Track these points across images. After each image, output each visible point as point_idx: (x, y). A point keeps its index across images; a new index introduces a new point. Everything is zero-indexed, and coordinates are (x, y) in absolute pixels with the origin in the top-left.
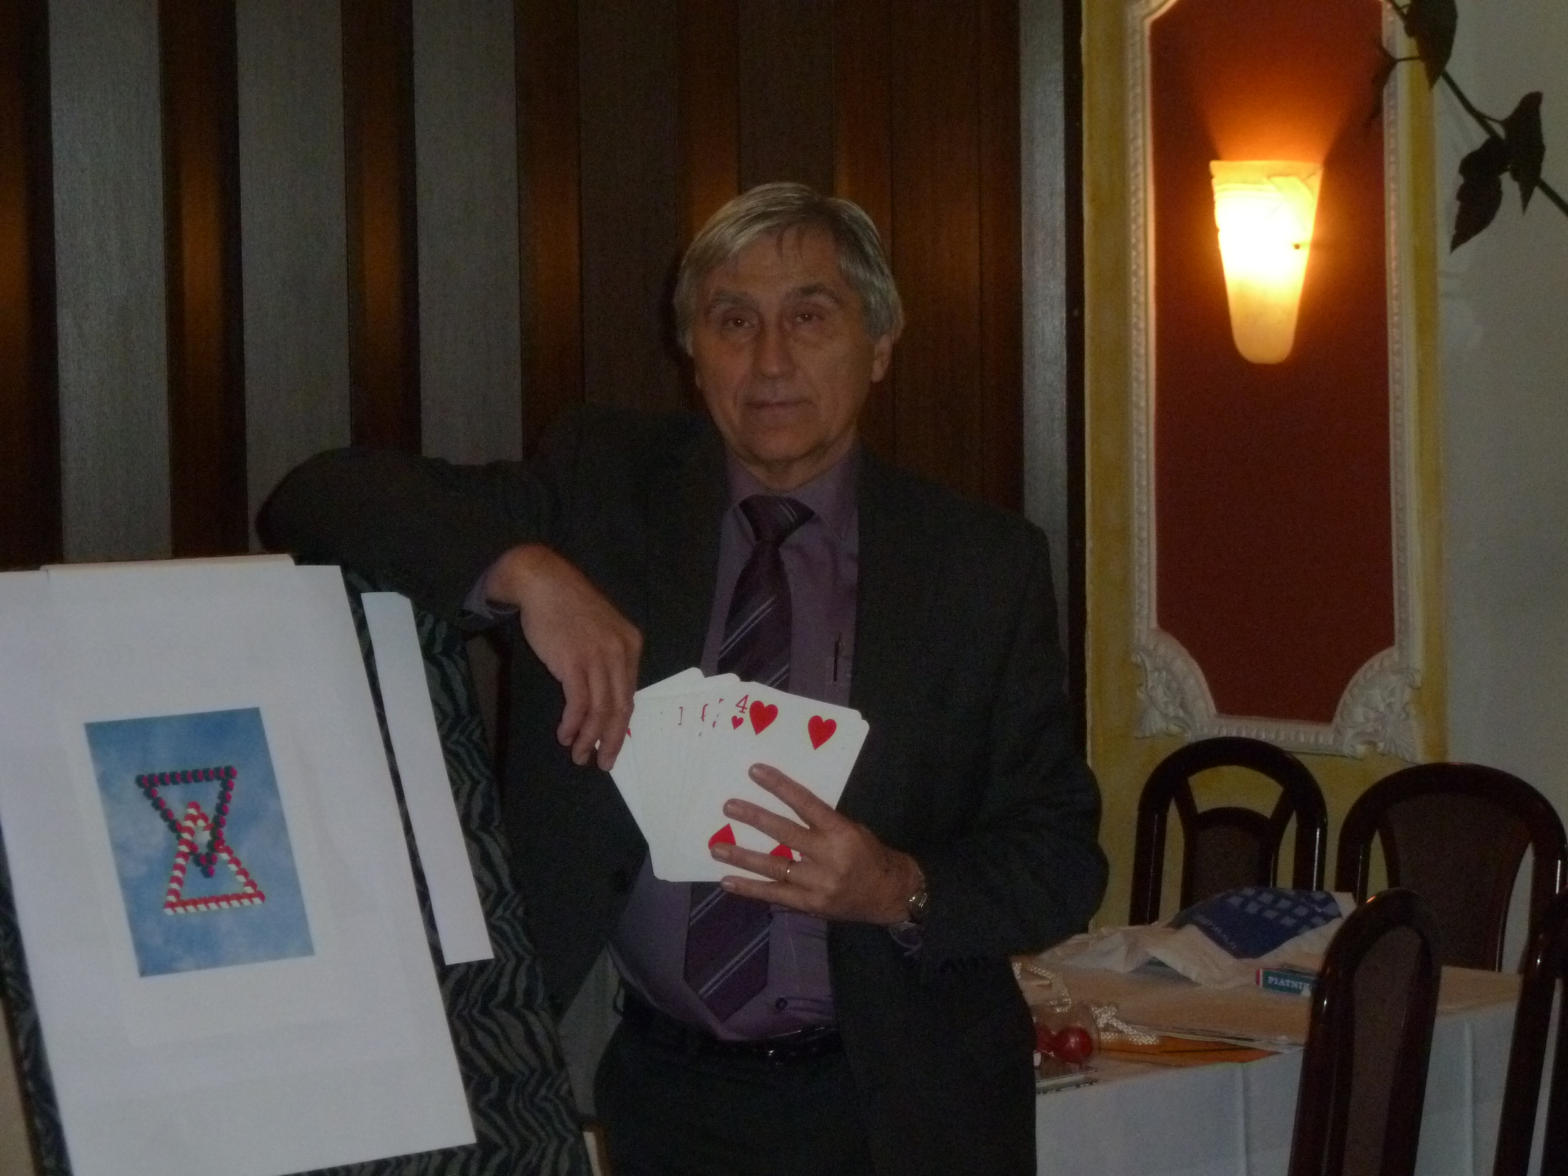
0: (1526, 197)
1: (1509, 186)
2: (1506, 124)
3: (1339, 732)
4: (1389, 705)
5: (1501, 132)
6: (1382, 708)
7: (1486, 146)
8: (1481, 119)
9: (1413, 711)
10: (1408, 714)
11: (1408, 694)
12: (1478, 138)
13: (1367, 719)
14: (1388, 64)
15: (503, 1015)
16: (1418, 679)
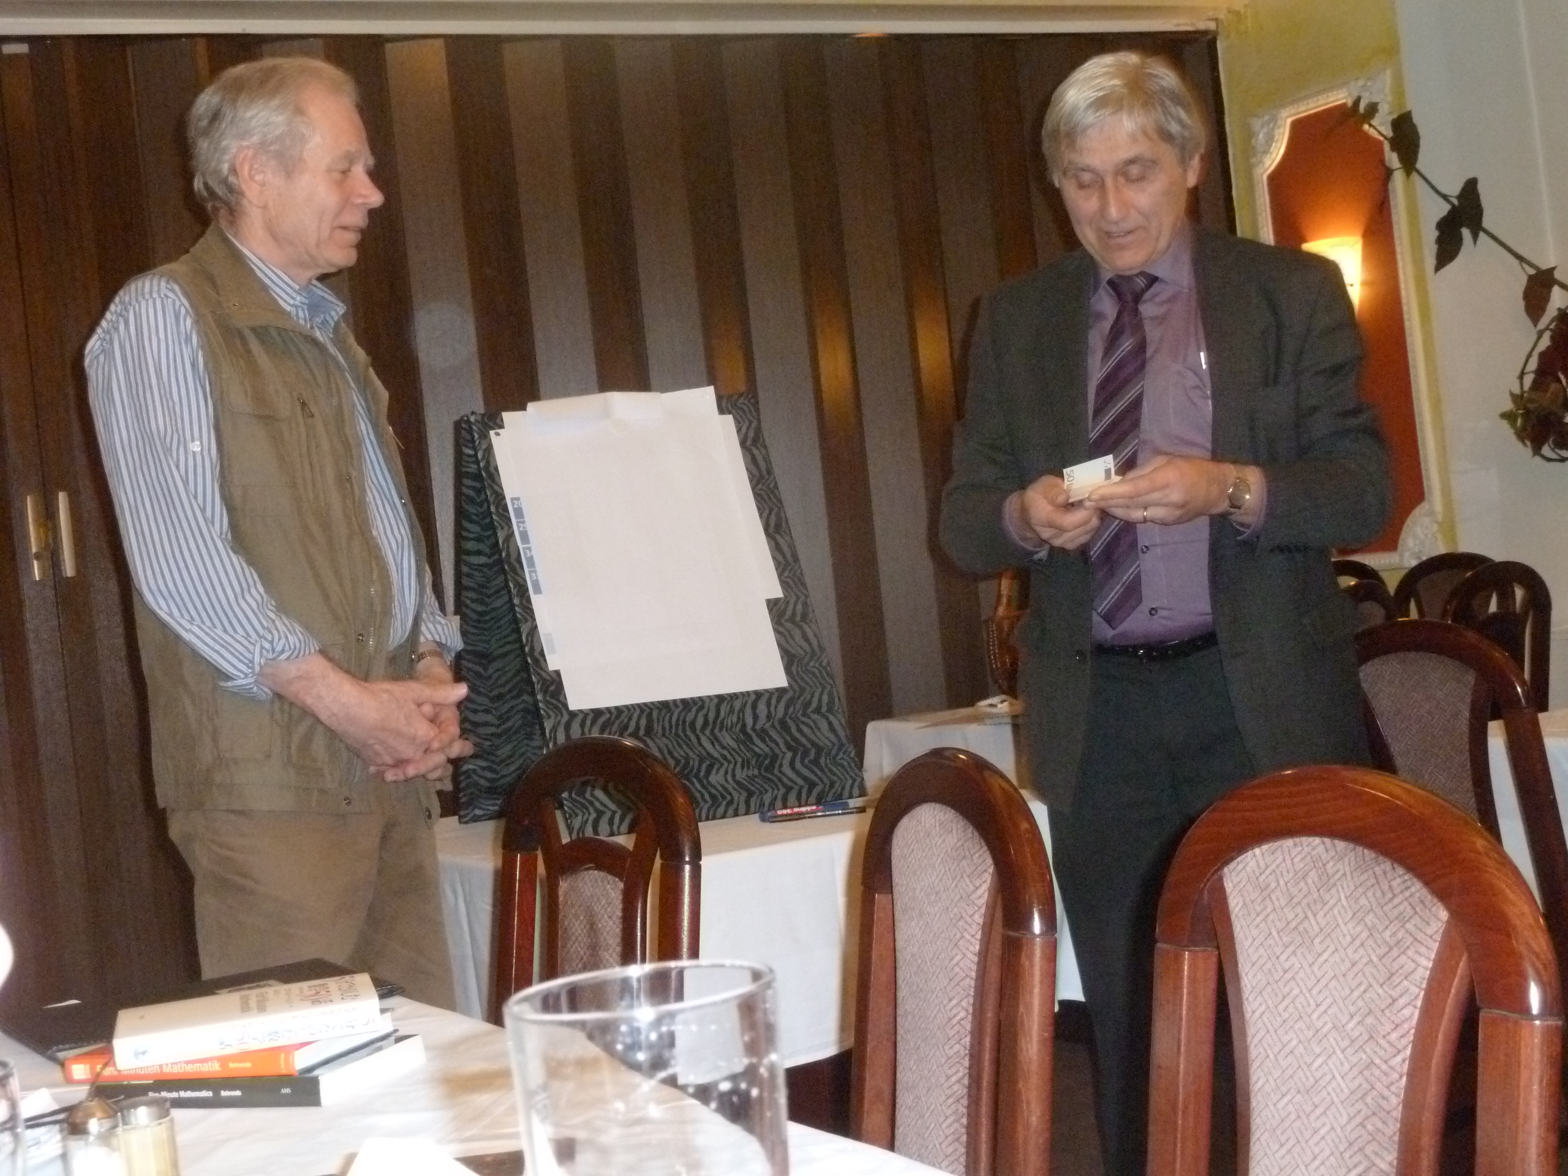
0: (1475, 237)
1: (1466, 233)
2: (1459, 197)
3: (1401, 556)
4: (1426, 535)
5: (1456, 202)
6: (1422, 537)
7: (1450, 212)
8: (1445, 197)
9: (1439, 536)
10: (1436, 538)
11: (1435, 528)
12: (1444, 209)
13: (1415, 545)
14: (1389, 173)
15: (815, 716)
16: (1440, 517)
